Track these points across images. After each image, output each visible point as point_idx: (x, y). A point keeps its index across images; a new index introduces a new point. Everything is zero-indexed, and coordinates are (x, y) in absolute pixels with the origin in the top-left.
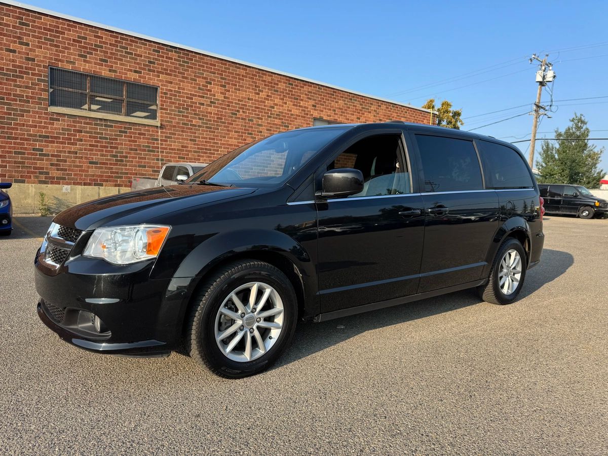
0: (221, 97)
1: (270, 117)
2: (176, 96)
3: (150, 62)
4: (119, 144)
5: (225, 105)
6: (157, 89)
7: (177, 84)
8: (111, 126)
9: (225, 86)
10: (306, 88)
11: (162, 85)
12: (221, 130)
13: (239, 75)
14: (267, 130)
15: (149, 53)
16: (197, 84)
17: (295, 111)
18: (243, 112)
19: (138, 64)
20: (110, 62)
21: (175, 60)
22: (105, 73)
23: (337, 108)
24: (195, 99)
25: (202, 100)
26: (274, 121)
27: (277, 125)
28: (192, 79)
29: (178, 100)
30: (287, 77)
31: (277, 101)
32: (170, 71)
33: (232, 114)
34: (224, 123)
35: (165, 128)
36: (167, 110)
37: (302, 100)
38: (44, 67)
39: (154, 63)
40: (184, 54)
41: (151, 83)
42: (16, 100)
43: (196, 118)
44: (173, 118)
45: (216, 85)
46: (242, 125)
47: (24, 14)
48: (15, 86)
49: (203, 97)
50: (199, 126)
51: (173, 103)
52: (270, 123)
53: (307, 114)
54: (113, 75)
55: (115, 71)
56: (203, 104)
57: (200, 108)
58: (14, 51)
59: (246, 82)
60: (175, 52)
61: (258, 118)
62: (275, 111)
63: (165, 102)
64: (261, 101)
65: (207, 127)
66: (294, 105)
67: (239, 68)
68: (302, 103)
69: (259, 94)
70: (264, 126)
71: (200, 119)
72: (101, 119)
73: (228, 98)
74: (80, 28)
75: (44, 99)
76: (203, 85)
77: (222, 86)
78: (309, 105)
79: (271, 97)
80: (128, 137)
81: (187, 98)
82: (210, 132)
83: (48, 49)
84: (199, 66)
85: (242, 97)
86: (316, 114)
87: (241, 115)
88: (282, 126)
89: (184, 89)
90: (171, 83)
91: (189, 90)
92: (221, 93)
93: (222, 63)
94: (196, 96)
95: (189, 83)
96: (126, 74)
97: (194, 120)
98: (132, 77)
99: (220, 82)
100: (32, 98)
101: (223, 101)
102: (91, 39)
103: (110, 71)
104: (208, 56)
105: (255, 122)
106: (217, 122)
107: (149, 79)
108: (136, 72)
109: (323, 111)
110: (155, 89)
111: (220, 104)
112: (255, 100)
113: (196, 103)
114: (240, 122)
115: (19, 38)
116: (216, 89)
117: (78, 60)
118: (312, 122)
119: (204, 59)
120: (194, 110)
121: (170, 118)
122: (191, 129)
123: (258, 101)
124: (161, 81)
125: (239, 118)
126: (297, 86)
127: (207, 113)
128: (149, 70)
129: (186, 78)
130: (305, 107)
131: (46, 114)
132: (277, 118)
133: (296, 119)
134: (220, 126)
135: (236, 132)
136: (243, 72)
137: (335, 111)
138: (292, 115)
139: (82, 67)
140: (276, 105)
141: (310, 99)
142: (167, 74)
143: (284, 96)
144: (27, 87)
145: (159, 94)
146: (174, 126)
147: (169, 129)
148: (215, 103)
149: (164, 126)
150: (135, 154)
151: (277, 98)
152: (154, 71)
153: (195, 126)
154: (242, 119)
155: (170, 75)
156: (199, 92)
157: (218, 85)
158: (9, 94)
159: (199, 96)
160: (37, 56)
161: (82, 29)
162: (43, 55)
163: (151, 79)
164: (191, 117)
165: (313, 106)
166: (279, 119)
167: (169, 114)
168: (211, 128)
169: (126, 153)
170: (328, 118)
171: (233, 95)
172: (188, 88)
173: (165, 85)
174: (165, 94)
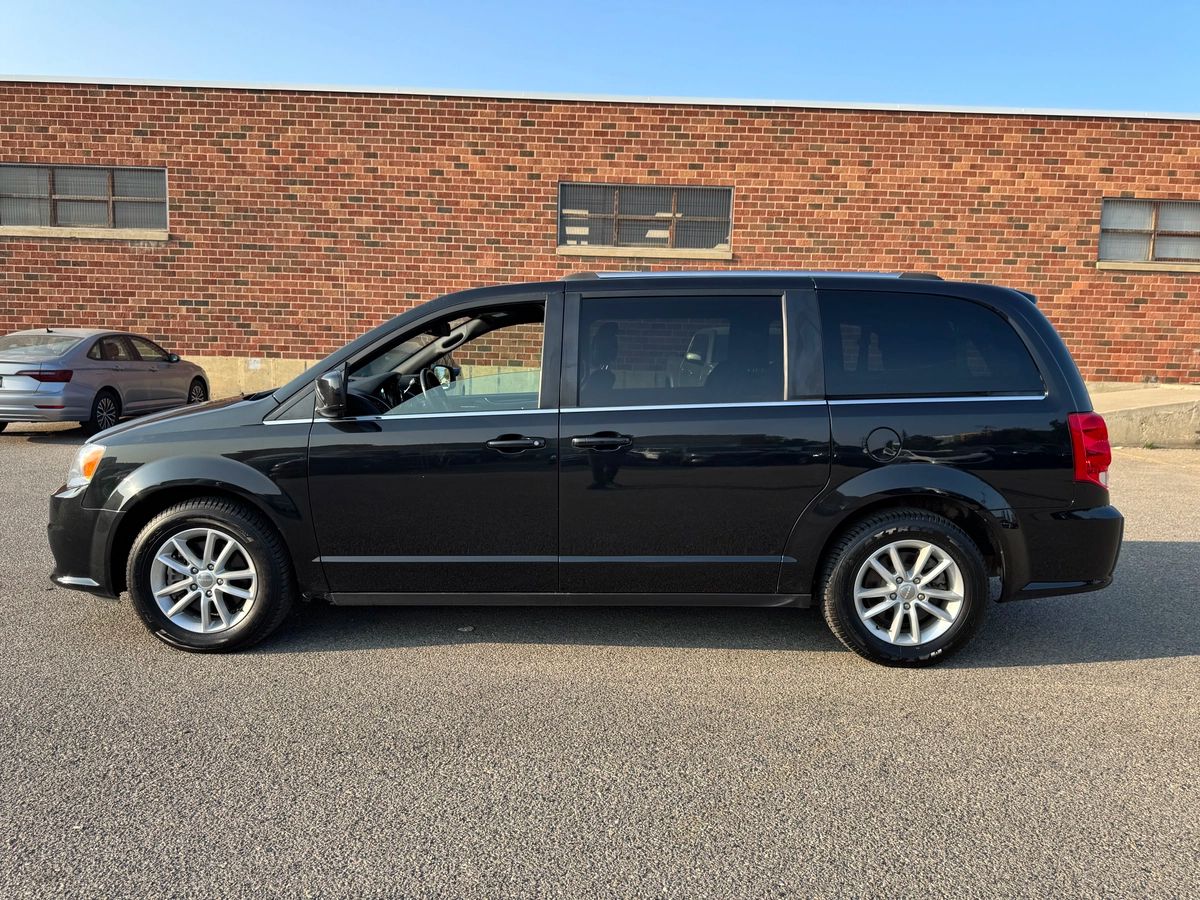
0: (860, 186)
1: (979, 211)
2: (764, 198)
3: (719, 145)
5: (867, 201)
6: (730, 191)
7: (768, 176)
9: (868, 163)
10: (1082, 134)
11: (739, 183)
12: (856, 251)
13: (902, 135)
14: (969, 240)
15: (718, 129)
16: (809, 169)
17: (1047, 189)
18: (910, 209)
19: (697, 152)
20: (651, 158)
21: (767, 131)
22: (642, 178)
23: (1182, 166)
24: (803, 198)
25: (817, 199)
26: (989, 219)
27: (995, 226)
28: (798, 162)
29: (767, 206)
30: (1028, 116)
31: (996, 175)
32: (756, 153)
33: (883, 216)
34: (863, 237)
35: (741, 262)
36: (745, 227)
37: (1071, 162)
38: (553, 184)
39: (726, 145)
40: (783, 116)
41: (719, 182)
42: (514, 242)
43: (801, 236)
44: (757, 242)
45: (850, 163)
46: (904, 237)
47: (528, 108)
48: (514, 220)
49: (821, 192)
50: (808, 250)
51: (759, 213)
52: (975, 225)
53: (1084, 193)
54: (653, 180)
55: (658, 173)
56: (819, 206)
57: (812, 214)
58: (513, 168)
59: (920, 146)
60: (767, 116)
61: (946, 218)
62: (991, 197)
63: (743, 213)
64: (955, 181)
65: (824, 250)
66: (1045, 176)
67: (905, 121)
68: (1068, 170)
69: (950, 166)
70: (961, 232)
71: (810, 235)
72: (632, 259)
73: (875, 186)
74: (605, 111)
75: (551, 236)
76: (821, 170)
77: (861, 164)
78: (1090, 171)
79: (982, 167)
81: (787, 198)
82: (831, 258)
83: (558, 155)
84: (815, 133)
85: (908, 180)
86: (1111, 189)
87: (904, 216)
88: (1010, 227)
89: (781, 183)
90: (756, 175)
91: (792, 184)
92: (860, 178)
93: (864, 119)
94: (804, 192)
95: (791, 169)
96: (676, 174)
97: (798, 240)
98: (686, 176)
99: (858, 156)
100: (535, 235)
101: (864, 193)
102: (623, 126)
103: (650, 173)
104: (833, 110)
105: (936, 227)
106: (846, 236)
107: (717, 175)
108: (693, 167)
109: (1133, 179)
110: (726, 192)
111: (857, 200)
112: (940, 181)
113: (804, 206)
114: (902, 231)
115: (522, 146)
116: (850, 176)
117: (601, 164)
118: (1097, 208)
119: (824, 118)
120: (798, 221)
121: (752, 242)
122: (792, 257)
123: (948, 181)
124: (738, 175)
125: (899, 223)
126: (1055, 132)
127: (826, 221)
128: (717, 160)
129: (787, 161)
130: (1078, 177)
131: (553, 258)
132: (994, 212)
133: (1050, 206)
134: (852, 244)
135: (889, 252)
136: (912, 127)
137: (1173, 173)
138: (1038, 199)
139: (607, 174)
140: (996, 182)
141: (1095, 156)
142: (749, 161)
143: (1018, 160)
144: (529, 220)
145: (733, 201)
146: (759, 256)
147: (748, 263)
148: (845, 200)
149: (739, 257)
151: (997, 168)
152: (725, 160)
153: (801, 250)
154: (906, 223)
155: (755, 161)
156: (812, 184)
157: (854, 164)
158: (506, 234)
159: (812, 192)
160: (544, 169)
161: (609, 111)
162: (550, 166)
163: (720, 176)
164: (793, 235)
165: (1103, 170)
166: (1002, 212)
167: (749, 234)
168: (833, 250)
170: (1151, 195)
171: (885, 180)
172: (789, 179)
173: (744, 183)
174: (745, 197)
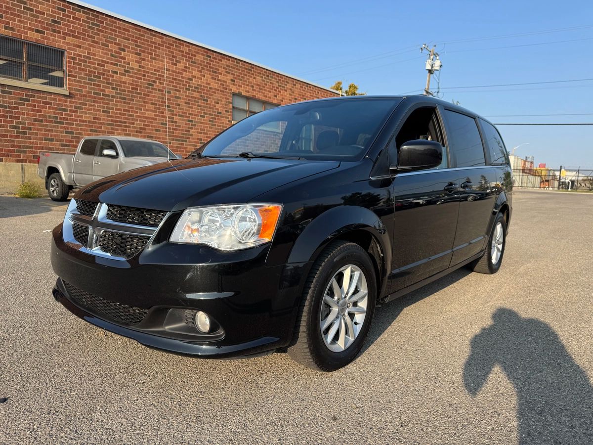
0: (136, 66)
1: (189, 90)
2: (85, 62)
3: (54, 21)
4: (20, 113)
5: (140, 74)
6: (63, 52)
7: (86, 49)
8: (10, 93)
9: (140, 54)
10: (224, 61)
11: (69, 49)
12: (137, 101)
13: (155, 43)
14: (186, 103)
15: (53, 11)
16: (109, 50)
17: (214, 85)
18: (160, 83)
19: (40, 22)
20: (6, 18)
21: (83, 21)
23: (255, 84)
24: (107, 66)
25: (115, 68)
26: (193, 94)
27: (195, 98)
28: (103, 44)
29: (88, 66)
30: (205, 48)
31: (195, 73)
32: (79, 33)
33: (148, 84)
34: (140, 94)
35: (74, 97)
36: (76, 77)
37: (221, 74)
39: (59, 23)
40: (93, 15)
41: (56, 45)
43: (108, 88)
44: (83, 87)
45: (130, 52)
46: (159, 97)
49: (116, 65)
50: (113, 97)
51: (83, 70)
52: (188, 96)
53: (226, 89)
54: (10, 33)
55: (12, 29)
56: (116, 73)
57: (113, 77)
59: (162, 52)
60: (84, 12)
61: (176, 90)
62: (193, 84)
63: (73, 68)
64: (179, 73)
65: (121, 98)
66: (213, 78)
67: (155, 36)
68: (220, 77)
69: (176, 65)
70: (183, 99)
71: (113, 88)
73: (143, 67)
76: (116, 52)
77: (136, 54)
78: (227, 79)
79: (189, 68)
80: (31, 106)
81: (99, 64)
82: (124, 103)
84: (111, 30)
85: (159, 67)
86: (235, 89)
87: (158, 86)
88: (201, 100)
89: (94, 55)
90: (80, 47)
91: (101, 56)
92: (136, 62)
93: (136, 29)
94: (108, 63)
95: (100, 48)
96: (26, 33)
97: (106, 90)
98: (33, 36)
99: (134, 49)
101: (139, 70)
103: (6, 28)
104: (120, 20)
105: (172, 94)
106: (132, 92)
107: (54, 40)
108: (37, 31)
109: (241, 87)
110: (61, 53)
111: (136, 73)
112: (173, 71)
113: (109, 71)
114: (157, 94)
116: (131, 57)
118: (230, 97)
119: (116, 23)
120: (106, 79)
121: (80, 86)
122: (104, 99)
123: (176, 72)
124: (68, 44)
125: (155, 89)
126: (215, 59)
127: (121, 82)
128: (54, 31)
129: (97, 43)
130: (224, 81)
132: (195, 91)
133: (215, 93)
134: (135, 97)
135: (153, 104)
136: (159, 41)
137: (253, 87)
138: (211, 88)
140: (195, 77)
141: (229, 73)
142: (74, 36)
143: (203, 68)
145: (66, 60)
146: (85, 96)
147: (79, 99)
148: (129, 72)
149: (73, 95)
150: (40, 125)
151: (195, 70)
152: (59, 32)
153: (108, 96)
154: (159, 90)
155: (78, 38)
156: (112, 59)
157: (133, 53)
159: (112, 64)
163: (56, 41)
164: (103, 87)
165: (232, 80)
166: (198, 92)
167: (78, 82)
168: (125, 99)
169: (29, 124)
170: (247, 94)
171: (148, 65)
172: (99, 54)
173: (72, 49)
174: (73, 58)
